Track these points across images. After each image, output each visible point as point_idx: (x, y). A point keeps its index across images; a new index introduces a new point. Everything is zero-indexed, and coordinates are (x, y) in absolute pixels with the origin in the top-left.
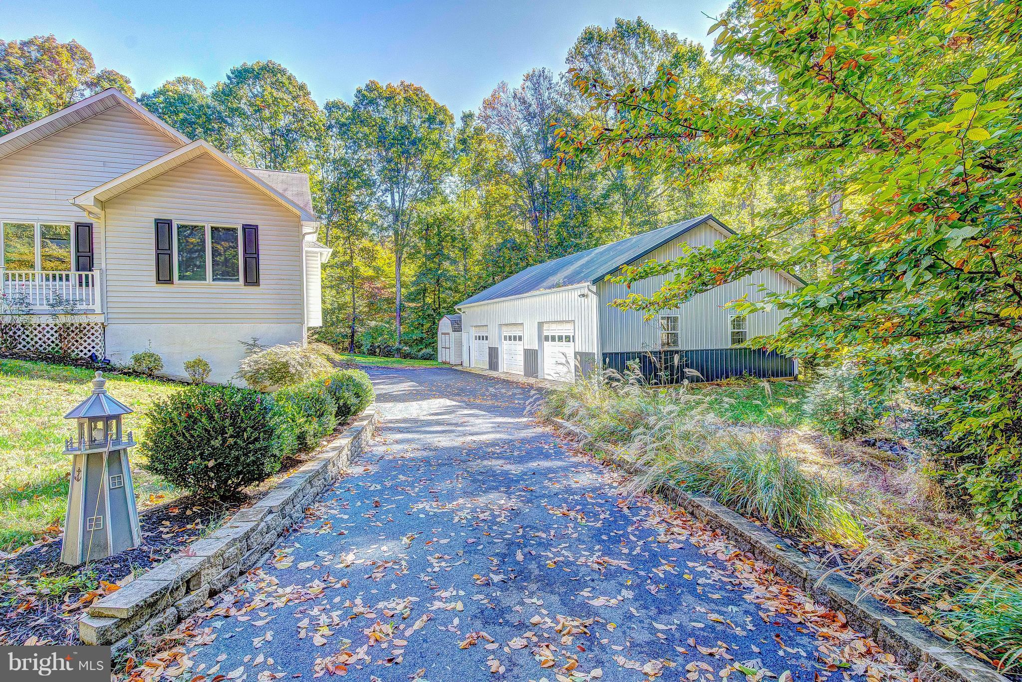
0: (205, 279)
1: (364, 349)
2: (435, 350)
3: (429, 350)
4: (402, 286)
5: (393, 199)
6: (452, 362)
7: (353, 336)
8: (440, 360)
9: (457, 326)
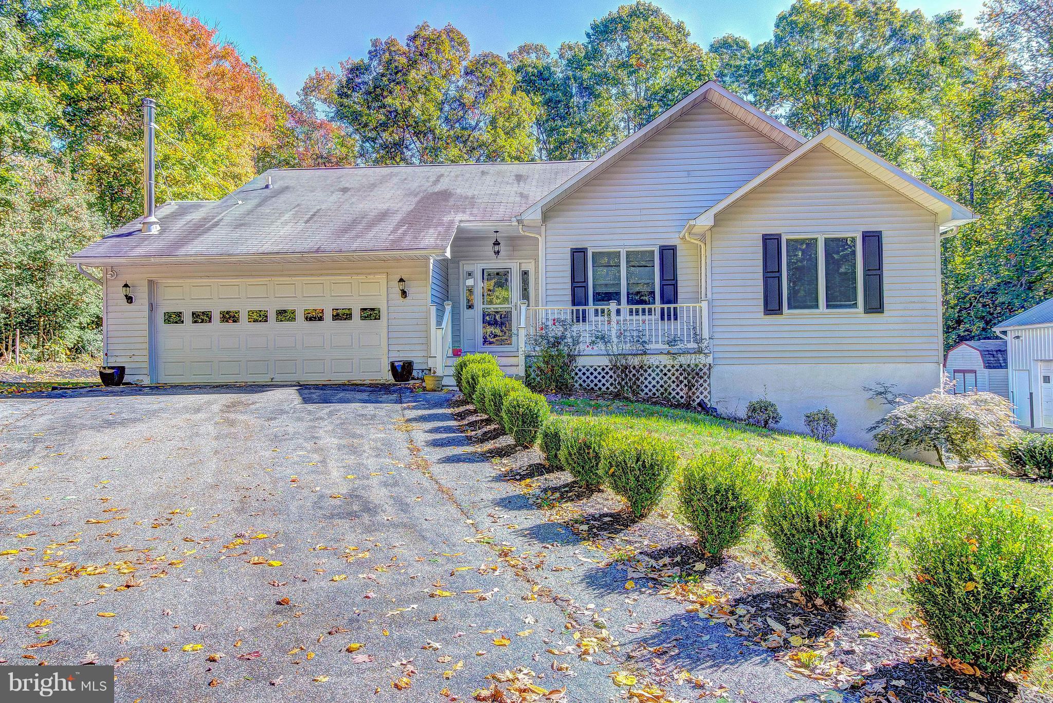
0: (817, 307)
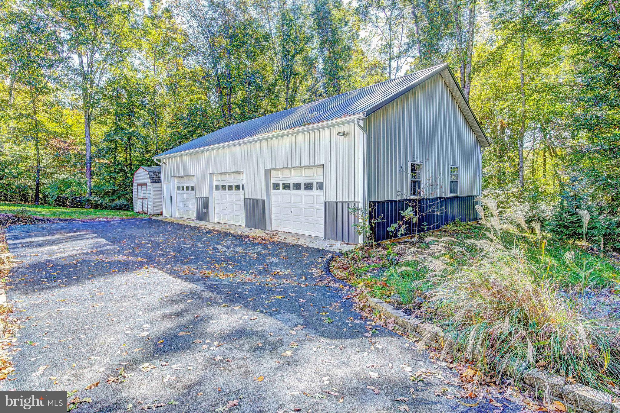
1: (51, 200)
2: (131, 200)
3: (122, 201)
4: (92, 145)
5: (81, 61)
6: (151, 212)
7: (37, 188)
8: (136, 210)
9: (156, 178)
